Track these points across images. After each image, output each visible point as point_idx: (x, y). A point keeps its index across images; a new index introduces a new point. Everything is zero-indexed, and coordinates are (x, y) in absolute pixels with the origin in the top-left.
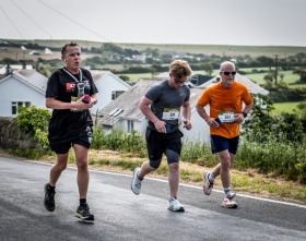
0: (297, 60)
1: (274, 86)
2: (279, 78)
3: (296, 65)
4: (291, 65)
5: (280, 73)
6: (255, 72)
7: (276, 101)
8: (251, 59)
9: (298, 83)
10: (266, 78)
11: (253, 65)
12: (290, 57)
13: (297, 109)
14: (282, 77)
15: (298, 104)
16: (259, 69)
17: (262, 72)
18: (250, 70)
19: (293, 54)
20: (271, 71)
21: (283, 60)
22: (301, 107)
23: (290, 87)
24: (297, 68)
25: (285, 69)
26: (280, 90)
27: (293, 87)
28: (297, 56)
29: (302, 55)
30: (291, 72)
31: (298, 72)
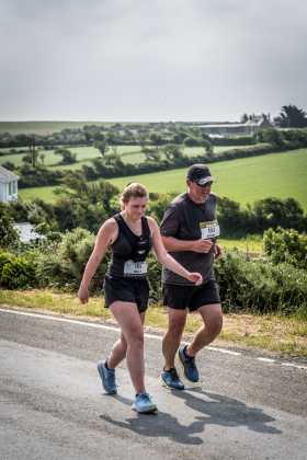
0: (62, 137)
1: (32, 169)
2: (39, 160)
3: (59, 144)
4: (54, 144)
5: (41, 153)
6: (13, 152)
7: (35, 185)
8: (10, 137)
9: (60, 164)
10: (24, 159)
11: (12, 144)
12: (54, 134)
13: (53, 195)
14: (42, 157)
15: (54, 188)
16: (18, 149)
17: (21, 152)
18: (8, 150)
19: (59, 131)
20: (30, 151)
21: (46, 138)
22: (57, 193)
23: (49, 169)
24: (60, 147)
25: (47, 149)
26: (39, 173)
27: (54, 169)
28: (63, 133)
29: (68, 131)
30: (52, 152)
31: (60, 152)
